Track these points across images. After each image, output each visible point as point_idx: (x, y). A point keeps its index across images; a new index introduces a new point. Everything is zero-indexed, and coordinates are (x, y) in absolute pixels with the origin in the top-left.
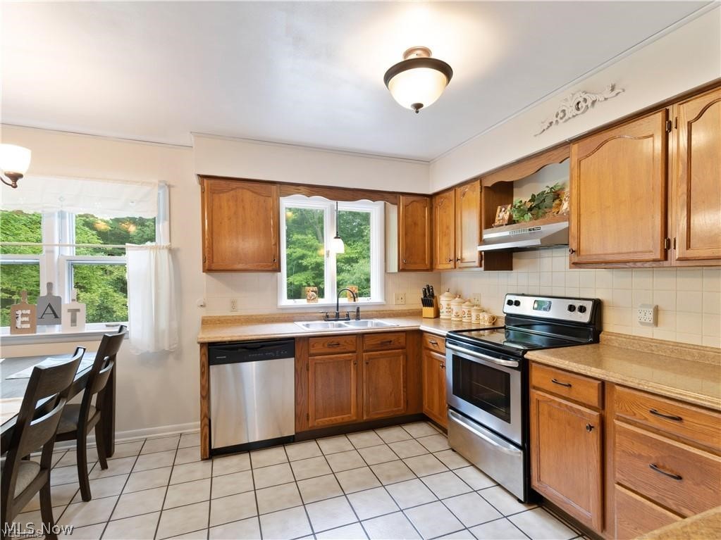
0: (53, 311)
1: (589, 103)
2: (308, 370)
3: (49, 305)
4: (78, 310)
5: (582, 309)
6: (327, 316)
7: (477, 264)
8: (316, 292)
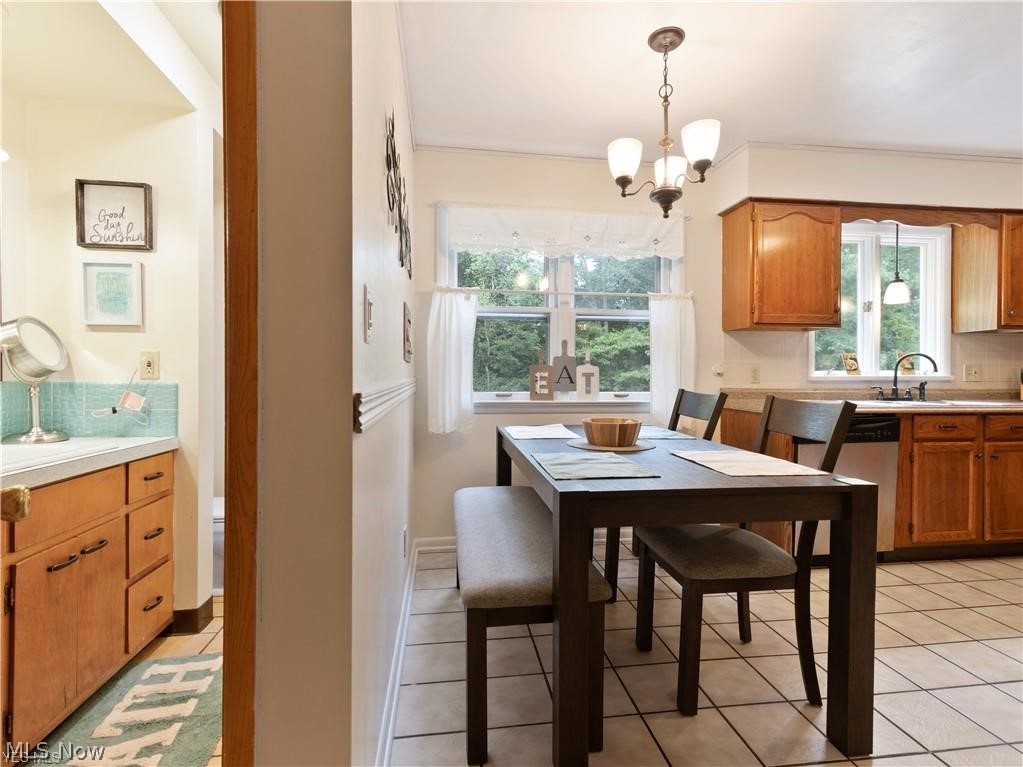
0: (568, 374)
2: (912, 462)
3: (565, 367)
4: (592, 374)
6: (881, 393)
8: (855, 360)
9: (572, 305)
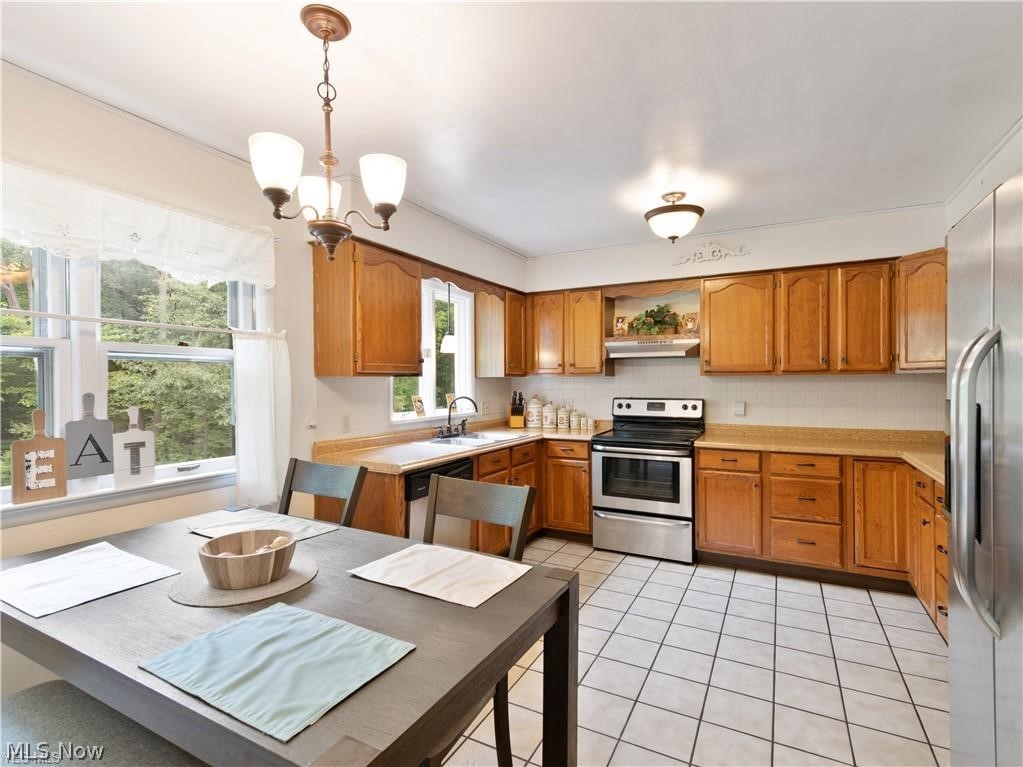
0: (97, 448)
1: (723, 254)
3: (91, 438)
4: (143, 444)
5: (695, 408)
6: (442, 432)
7: (598, 370)
8: (420, 401)
9: (98, 337)
